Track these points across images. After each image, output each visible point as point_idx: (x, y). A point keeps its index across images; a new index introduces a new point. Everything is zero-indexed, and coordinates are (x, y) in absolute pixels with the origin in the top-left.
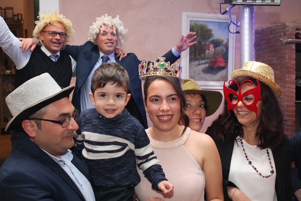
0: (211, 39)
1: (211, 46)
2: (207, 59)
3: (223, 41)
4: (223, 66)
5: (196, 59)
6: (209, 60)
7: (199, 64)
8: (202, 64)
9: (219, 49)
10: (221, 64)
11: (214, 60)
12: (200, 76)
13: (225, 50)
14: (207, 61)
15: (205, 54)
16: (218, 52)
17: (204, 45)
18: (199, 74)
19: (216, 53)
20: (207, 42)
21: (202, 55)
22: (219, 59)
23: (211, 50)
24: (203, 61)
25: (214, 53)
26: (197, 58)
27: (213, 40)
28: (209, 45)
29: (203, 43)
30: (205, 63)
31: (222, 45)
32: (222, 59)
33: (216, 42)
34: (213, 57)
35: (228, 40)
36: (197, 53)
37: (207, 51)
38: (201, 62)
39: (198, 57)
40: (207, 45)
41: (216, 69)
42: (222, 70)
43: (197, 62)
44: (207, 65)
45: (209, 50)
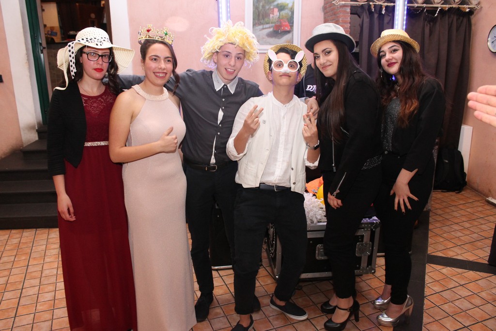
0: (275, 3)
1: (276, 10)
2: (272, 23)
3: (288, 5)
4: (288, 30)
5: (260, 24)
6: (274, 25)
7: (263, 29)
8: (266, 28)
9: (283, 13)
10: (286, 28)
11: (279, 24)
12: (265, 40)
13: (290, 13)
14: (271, 25)
15: (269, 18)
16: (283, 15)
17: (268, 9)
18: (263, 38)
19: (281, 17)
20: (271, 6)
21: (266, 20)
22: (284, 23)
23: (275, 15)
24: (267, 26)
25: (279, 17)
26: (260, 22)
27: (278, 4)
28: (273, 9)
29: (267, 7)
30: (270, 28)
31: (287, 9)
32: (287, 23)
33: (281, 6)
34: (278, 21)
35: (294, 3)
36: (261, 17)
37: (271, 15)
38: (265, 26)
39: (262, 21)
40: (271, 9)
41: (280, 33)
42: (287, 34)
43: (261, 27)
44: (271, 29)
45: (273, 14)
